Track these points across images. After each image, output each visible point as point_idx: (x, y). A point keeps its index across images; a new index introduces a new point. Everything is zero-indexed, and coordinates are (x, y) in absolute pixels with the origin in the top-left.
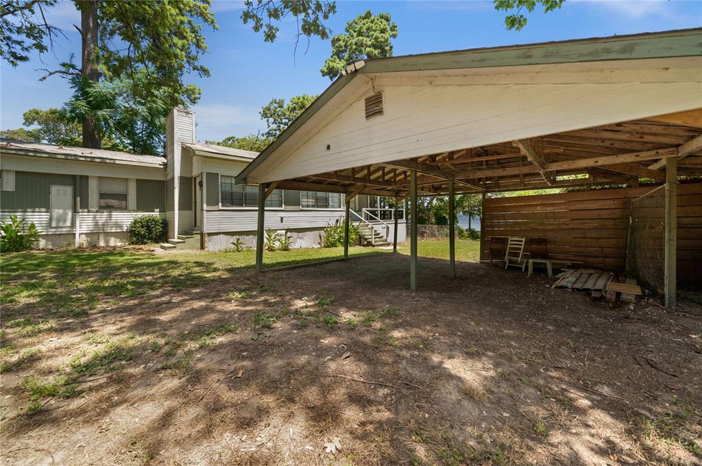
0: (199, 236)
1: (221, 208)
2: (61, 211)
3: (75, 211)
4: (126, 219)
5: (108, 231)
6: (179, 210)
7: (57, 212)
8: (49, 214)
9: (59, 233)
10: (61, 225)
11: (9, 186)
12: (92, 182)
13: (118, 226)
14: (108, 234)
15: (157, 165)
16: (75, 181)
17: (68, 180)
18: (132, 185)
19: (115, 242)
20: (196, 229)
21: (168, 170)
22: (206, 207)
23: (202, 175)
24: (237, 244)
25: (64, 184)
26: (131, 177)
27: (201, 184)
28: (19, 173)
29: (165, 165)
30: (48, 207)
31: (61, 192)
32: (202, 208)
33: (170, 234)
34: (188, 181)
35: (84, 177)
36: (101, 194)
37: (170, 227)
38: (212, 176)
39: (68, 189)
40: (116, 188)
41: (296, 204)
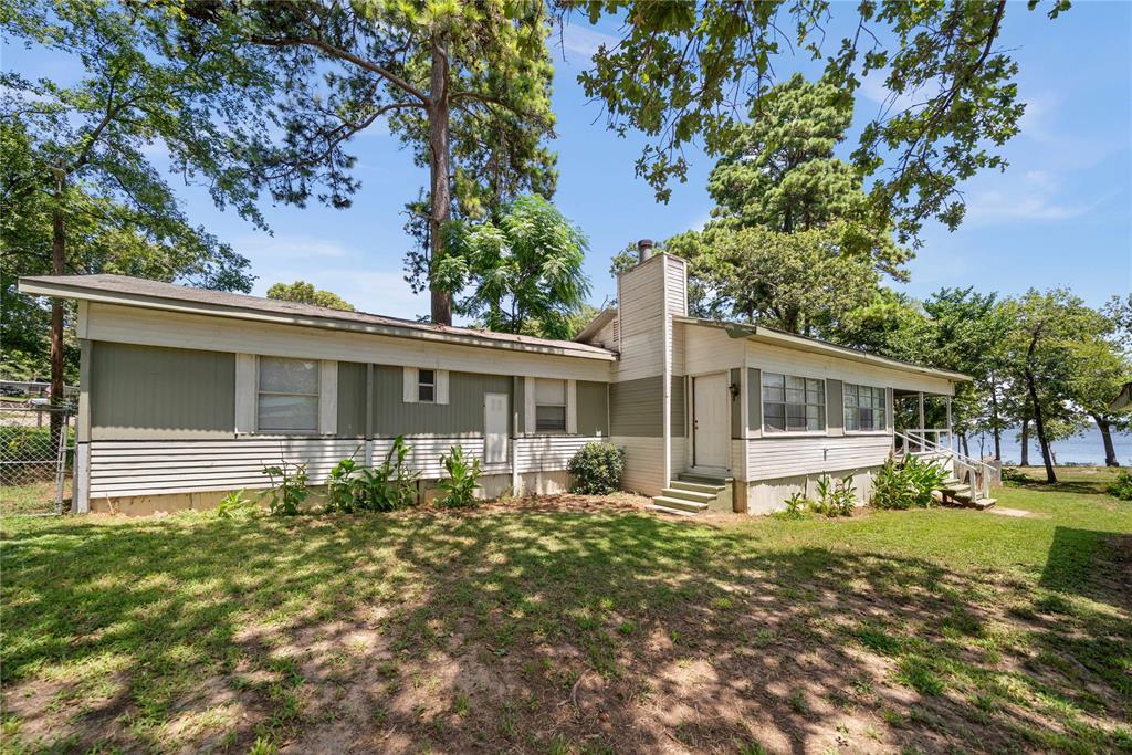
0: (731, 485)
1: (765, 434)
2: (496, 436)
3: (512, 437)
4: (567, 448)
5: (547, 470)
6: (672, 436)
7: (492, 437)
8: (482, 441)
9: (494, 473)
10: (496, 460)
11: (442, 396)
12: (529, 388)
13: (557, 461)
14: (546, 475)
15: (609, 356)
16: (512, 386)
17: (505, 385)
18: (572, 391)
19: (553, 489)
20: (698, 471)
21: (623, 365)
22: (748, 434)
23: (736, 372)
24: (793, 503)
25: (498, 392)
26: (573, 376)
27: (735, 391)
28: (452, 373)
29: (618, 355)
30: (482, 430)
31: (496, 405)
32: (737, 436)
33: (635, 478)
34: (680, 382)
35: (522, 379)
36: (539, 408)
37: (632, 464)
38: (755, 373)
39: (503, 399)
40: (552, 397)
41: (840, 425)
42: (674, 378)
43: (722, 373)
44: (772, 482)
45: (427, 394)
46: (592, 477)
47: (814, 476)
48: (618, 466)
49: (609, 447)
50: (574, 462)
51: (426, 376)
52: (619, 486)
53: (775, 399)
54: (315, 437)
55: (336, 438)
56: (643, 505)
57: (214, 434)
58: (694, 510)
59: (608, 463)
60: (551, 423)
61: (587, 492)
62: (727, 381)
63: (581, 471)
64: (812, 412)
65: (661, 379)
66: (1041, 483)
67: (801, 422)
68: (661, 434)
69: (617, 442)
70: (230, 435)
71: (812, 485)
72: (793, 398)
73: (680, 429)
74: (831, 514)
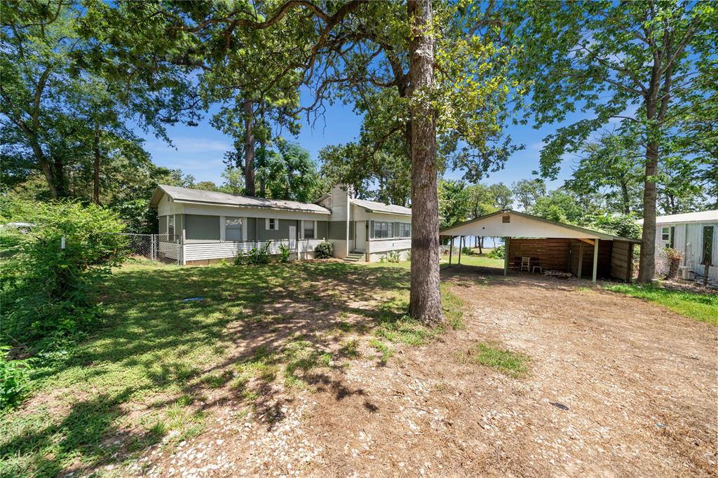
0: (365, 254)
1: (375, 239)
3: (297, 240)
4: (315, 243)
5: (308, 251)
6: (349, 240)
7: (291, 240)
8: (288, 241)
9: (292, 252)
10: (293, 248)
11: (277, 228)
12: (302, 223)
13: (311, 247)
14: (308, 253)
15: (328, 213)
16: (297, 223)
17: (295, 223)
18: (316, 224)
19: (310, 257)
20: (356, 250)
21: (333, 216)
22: (370, 239)
23: (367, 221)
24: (382, 259)
25: (293, 225)
26: (316, 220)
27: (367, 227)
28: (279, 220)
29: (331, 212)
30: (288, 238)
31: (292, 229)
32: (367, 240)
33: (337, 253)
34: (351, 223)
35: (300, 221)
36: (305, 230)
37: (336, 249)
38: (373, 222)
39: (295, 228)
40: (309, 226)
41: (398, 236)
42: (350, 222)
43: (364, 221)
44: (376, 253)
45: (272, 227)
46: (323, 253)
47: (389, 252)
48: (331, 250)
49: (329, 243)
50: (316, 249)
51: (272, 221)
52: (331, 256)
53: (378, 229)
54: (241, 241)
55: (247, 242)
56: (340, 261)
57: (215, 241)
58: (355, 261)
59: (329, 248)
60: (309, 235)
61: (322, 258)
62: (365, 224)
63: (319, 251)
64: (390, 232)
65: (346, 222)
66: (477, 254)
67: (386, 235)
68: (346, 239)
69: (330, 242)
70: (219, 241)
71: (389, 254)
72: (384, 229)
73: (351, 238)
74: (393, 262)
